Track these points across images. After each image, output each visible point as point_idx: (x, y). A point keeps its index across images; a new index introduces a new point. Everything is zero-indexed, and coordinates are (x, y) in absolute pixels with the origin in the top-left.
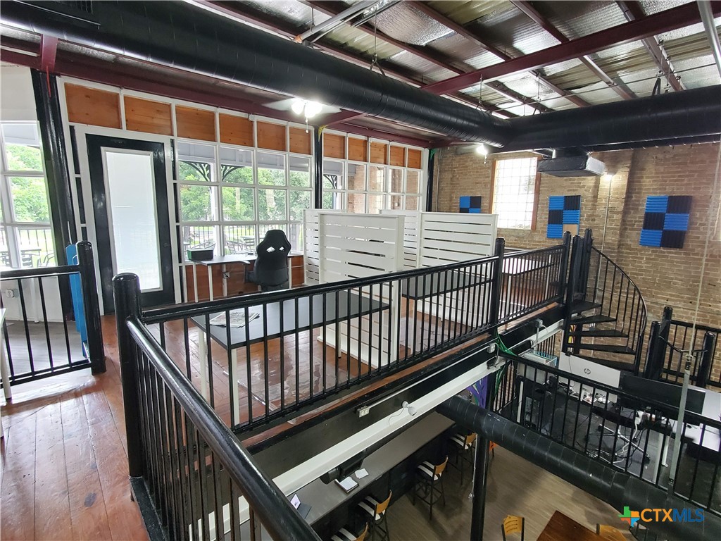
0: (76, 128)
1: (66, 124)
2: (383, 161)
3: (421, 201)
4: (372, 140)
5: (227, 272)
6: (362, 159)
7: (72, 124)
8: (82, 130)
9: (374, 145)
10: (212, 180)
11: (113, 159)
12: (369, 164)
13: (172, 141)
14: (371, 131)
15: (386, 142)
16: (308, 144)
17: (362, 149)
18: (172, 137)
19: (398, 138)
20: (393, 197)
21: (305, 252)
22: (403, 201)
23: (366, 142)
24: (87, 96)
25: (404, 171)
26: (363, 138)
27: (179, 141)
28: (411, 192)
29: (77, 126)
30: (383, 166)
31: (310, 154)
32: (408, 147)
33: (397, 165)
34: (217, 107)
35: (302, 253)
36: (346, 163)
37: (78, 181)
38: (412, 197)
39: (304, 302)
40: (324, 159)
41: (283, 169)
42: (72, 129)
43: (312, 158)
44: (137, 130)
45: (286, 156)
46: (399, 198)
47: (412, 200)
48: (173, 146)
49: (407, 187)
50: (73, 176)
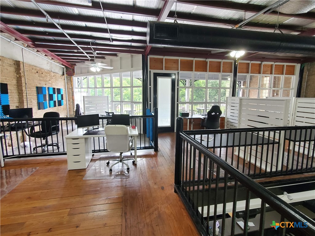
0: (151, 71)
1: (149, 70)
2: (269, 72)
3: (293, 92)
4: (264, 63)
5: (193, 122)
6: (258, 72)
7: (150, 70)
8: (153, 71)
9: (265, 65)
10: (187, 86)
11: (160, 80)
12: (261, 75)
13: (178, 72)
14: (263, 59)
15: (273, 63)
16: (230, 68)
17: (258, 68)
18: (178, 71)
19: (279, 60)
20: (274, 91)
21: (226, 116)
22: (281, 92)
23: (260, 65)
24: (155, 61)
25: (282, 77)
26: (259, 62)
27: (180, 72)
28: (286, 88)
29: (152, 71)
30: (270, 75)
31: (231, 73)
32: (286, 64)
33: (278, 74)
34: (195, 58)
35: (225, 116)
36: (248, 75)
37: (150, 88)
38: (286, 90)
39: (224, 136)
40: (238, 74)
41: (218, 80)
42: (150, 71)
43: (232, 74)
44: (168, 70)
45: (220, 75)
46: (278, 91)
47: (287, 92)
48: (178, 74)
49: (284, 85)
50: (149, 87)
